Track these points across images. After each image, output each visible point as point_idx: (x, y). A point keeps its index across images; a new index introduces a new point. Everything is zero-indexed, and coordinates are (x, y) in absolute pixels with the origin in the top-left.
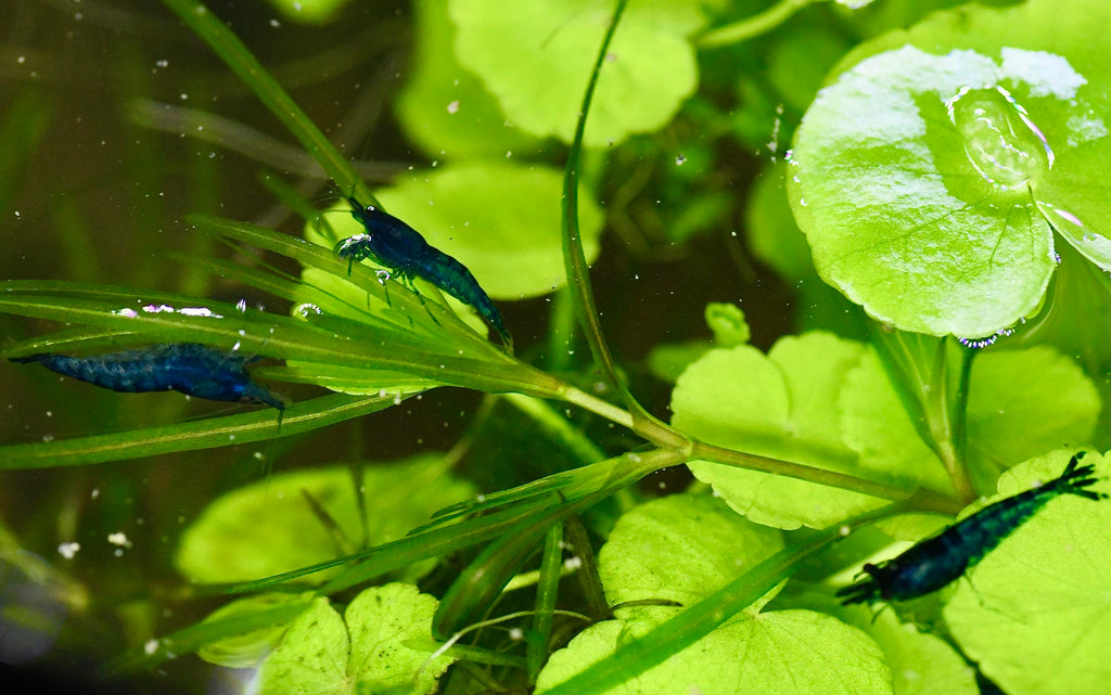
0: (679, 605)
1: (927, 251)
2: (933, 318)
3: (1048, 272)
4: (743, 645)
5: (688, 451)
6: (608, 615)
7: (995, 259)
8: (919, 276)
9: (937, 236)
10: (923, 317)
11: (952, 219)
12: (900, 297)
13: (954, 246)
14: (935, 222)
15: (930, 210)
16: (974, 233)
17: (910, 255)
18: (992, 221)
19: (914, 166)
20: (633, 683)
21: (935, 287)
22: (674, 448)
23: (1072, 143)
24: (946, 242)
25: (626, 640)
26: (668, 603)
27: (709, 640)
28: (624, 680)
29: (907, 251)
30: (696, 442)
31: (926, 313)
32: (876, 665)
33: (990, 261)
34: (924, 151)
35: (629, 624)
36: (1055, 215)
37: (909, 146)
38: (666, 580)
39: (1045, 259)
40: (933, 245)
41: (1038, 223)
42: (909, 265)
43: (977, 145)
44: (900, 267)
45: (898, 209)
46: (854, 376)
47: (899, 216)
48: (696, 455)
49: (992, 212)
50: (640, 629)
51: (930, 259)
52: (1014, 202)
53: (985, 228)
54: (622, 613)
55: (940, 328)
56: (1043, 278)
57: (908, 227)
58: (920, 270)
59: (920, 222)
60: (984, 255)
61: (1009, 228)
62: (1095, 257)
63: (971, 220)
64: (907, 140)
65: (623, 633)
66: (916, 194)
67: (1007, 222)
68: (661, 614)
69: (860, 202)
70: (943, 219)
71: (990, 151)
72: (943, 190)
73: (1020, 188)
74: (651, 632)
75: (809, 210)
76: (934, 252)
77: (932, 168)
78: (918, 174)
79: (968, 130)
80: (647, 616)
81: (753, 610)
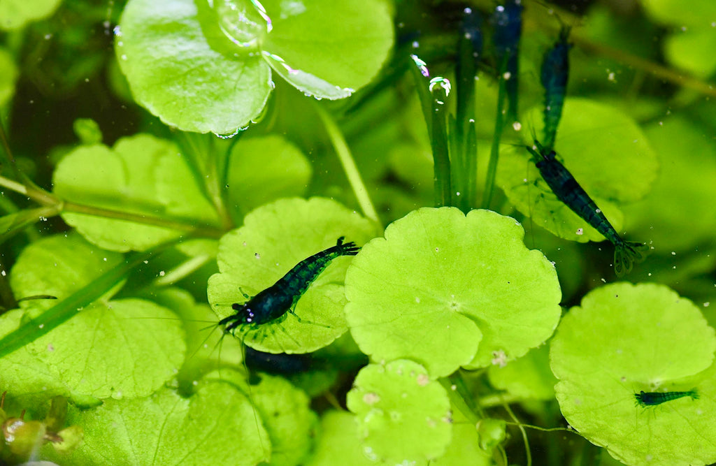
0: (55, 298)
1: (197, 84)
2: (200, 123)
3: (267, 93)
4: (97, 320)
5: (60, 207)
6: (16, 306)
7: (238, 86)
8: (192, 99)
9: (203, 74)
10: (194, 122)
11: (212, 64)
12: (180, 111)
13: (213, 80)
14: (202, 66)
15: (199, 58)
16: (225, 72)
17: (187, 86)
18: (235, 65)
19: (190, 33)
20: (30, 346)
21: (202, 104)
22: (52, 206)
23: (283, 16)
24: (209, 78)
25: (26, 320)
26: (48, 297)
27: (75, 319)
28: (24, 344)
29: (185, 83)
30: (66, 202)
31: (196, 120)
32: (176, 329)
33: (235, 88)
34: (195, 25)
35: (28, 311)
36: (272, 59)
37: (187, 22)
38: (50, 284)
39: (266, 86)
40: (200, 80)
41: (262, 65)
42: (186, 92)
43: (226, 20)
44: (180, 94)
45: (181, 58)
46: (165, 160)
47: (181, 63)
48: (65, 210)
49: (236, 59)
50: (35, 313)
51: (198, 88)
52: (249, 52)
53: (231, 69)
54: (24, 304)
55: (204, 128)
56: (265, 97)
57: (185, 69)
58: (193, 94)
59: (192, 66)
60: (232, 84)
61: (247, 68)
62: (296, 83)
63: (224, 64)
64: (185, 18)
65: (24, 316)
66: (191, 50)
67: (245, 65)
68: (47, 304)
69: (157, 56)
70: (207, 65)
71: (234, 22)
72: (206, 46)
73: (252, 43)
74: (41, 315)
75: (127, 62)
76: (200, 84)
77: (200, 33)
78: (192, 38)
79: (221, 11)
80: (38, 305)
81: (104, 299)
